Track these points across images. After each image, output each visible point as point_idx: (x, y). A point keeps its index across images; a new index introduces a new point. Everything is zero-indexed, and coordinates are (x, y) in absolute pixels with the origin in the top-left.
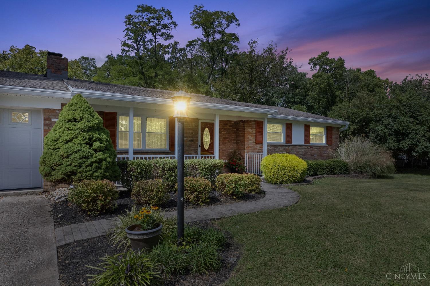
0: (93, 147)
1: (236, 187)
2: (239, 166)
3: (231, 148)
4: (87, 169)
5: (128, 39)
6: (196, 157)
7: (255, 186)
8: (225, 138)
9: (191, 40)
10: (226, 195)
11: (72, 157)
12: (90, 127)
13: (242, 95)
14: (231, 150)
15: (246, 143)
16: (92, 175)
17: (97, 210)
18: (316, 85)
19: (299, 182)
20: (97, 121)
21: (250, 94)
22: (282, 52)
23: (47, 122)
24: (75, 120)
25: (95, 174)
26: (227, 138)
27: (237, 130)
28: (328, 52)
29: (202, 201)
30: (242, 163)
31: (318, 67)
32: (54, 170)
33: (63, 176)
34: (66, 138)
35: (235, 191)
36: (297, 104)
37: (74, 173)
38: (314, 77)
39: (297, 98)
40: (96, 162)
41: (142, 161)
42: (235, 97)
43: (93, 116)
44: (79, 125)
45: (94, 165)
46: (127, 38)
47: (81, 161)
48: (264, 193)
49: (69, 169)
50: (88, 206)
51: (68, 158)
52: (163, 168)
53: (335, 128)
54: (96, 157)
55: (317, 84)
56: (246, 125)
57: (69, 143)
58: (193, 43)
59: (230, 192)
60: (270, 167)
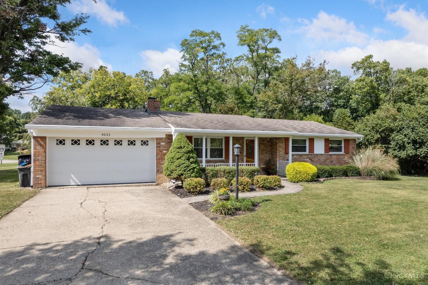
0: (190, 161)
1: (265, 183)
2: (273, 170)
3: (267, 157)
4: (188, 173)
5: (185, 60)
6: (243, 165)
7: (277, 183)
8: (263, 150)
9: (238, 56)
10: (259, 187)
11: (181, 166)
12: (188, 151)
13: (283, 105)
14: (267, 159)
15: (278, 154)
16: (190, 176)
17: (197, 192)
18: (358, 89)
19: (310, 181)
20: (191, 148)
21: (291, 103)
22: (321, 64)
23: (158, 145)
24: (181, 147)
25: (192, 175)
26: (264, 150)
27: (272, 144)
28: (372, 55)
29: (246, 190)
30: (275, 168)
31: (361, 71)
32: (172, 173)
33: (177, 176)
34: (177, 157)
35: (264, 185)
36: (341, 107)
37: (182, 174)
38: (357, 82)
39: (340, 102)
40: (192, 169)
41: (213, 168)
42: (277, 107)
43: (189, 145)
44: (184, 150)
45: (191, 170)
46: (183, 59)
47: (185, 168)
48: (283, 187)
49: (180, 172)
50: (193, 190)
51: (179, 167)
52: (224, 172)
53: (351, 140)
54: (192, 166)
55: (360, 88)
56: (278, 141)
57: (179, 159)
58: (239, 59)
59: (262, 186)
60: (291, 171)
